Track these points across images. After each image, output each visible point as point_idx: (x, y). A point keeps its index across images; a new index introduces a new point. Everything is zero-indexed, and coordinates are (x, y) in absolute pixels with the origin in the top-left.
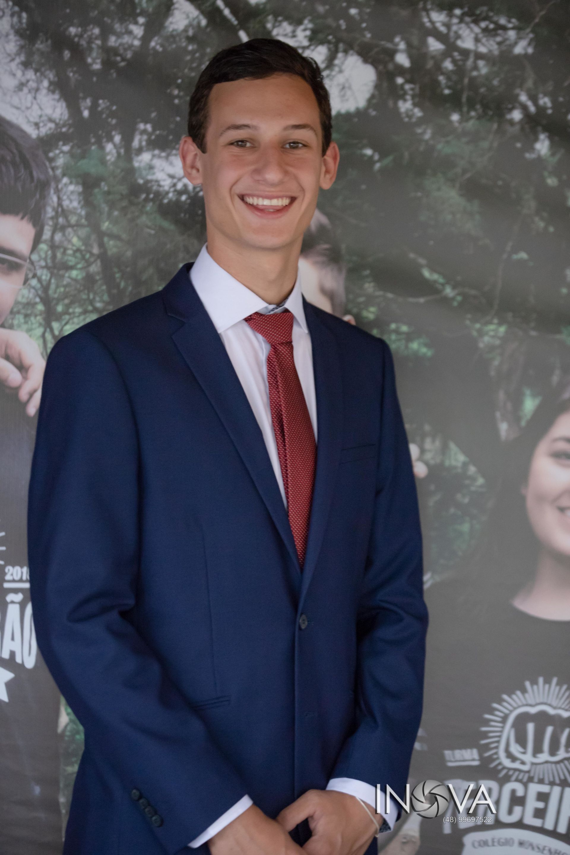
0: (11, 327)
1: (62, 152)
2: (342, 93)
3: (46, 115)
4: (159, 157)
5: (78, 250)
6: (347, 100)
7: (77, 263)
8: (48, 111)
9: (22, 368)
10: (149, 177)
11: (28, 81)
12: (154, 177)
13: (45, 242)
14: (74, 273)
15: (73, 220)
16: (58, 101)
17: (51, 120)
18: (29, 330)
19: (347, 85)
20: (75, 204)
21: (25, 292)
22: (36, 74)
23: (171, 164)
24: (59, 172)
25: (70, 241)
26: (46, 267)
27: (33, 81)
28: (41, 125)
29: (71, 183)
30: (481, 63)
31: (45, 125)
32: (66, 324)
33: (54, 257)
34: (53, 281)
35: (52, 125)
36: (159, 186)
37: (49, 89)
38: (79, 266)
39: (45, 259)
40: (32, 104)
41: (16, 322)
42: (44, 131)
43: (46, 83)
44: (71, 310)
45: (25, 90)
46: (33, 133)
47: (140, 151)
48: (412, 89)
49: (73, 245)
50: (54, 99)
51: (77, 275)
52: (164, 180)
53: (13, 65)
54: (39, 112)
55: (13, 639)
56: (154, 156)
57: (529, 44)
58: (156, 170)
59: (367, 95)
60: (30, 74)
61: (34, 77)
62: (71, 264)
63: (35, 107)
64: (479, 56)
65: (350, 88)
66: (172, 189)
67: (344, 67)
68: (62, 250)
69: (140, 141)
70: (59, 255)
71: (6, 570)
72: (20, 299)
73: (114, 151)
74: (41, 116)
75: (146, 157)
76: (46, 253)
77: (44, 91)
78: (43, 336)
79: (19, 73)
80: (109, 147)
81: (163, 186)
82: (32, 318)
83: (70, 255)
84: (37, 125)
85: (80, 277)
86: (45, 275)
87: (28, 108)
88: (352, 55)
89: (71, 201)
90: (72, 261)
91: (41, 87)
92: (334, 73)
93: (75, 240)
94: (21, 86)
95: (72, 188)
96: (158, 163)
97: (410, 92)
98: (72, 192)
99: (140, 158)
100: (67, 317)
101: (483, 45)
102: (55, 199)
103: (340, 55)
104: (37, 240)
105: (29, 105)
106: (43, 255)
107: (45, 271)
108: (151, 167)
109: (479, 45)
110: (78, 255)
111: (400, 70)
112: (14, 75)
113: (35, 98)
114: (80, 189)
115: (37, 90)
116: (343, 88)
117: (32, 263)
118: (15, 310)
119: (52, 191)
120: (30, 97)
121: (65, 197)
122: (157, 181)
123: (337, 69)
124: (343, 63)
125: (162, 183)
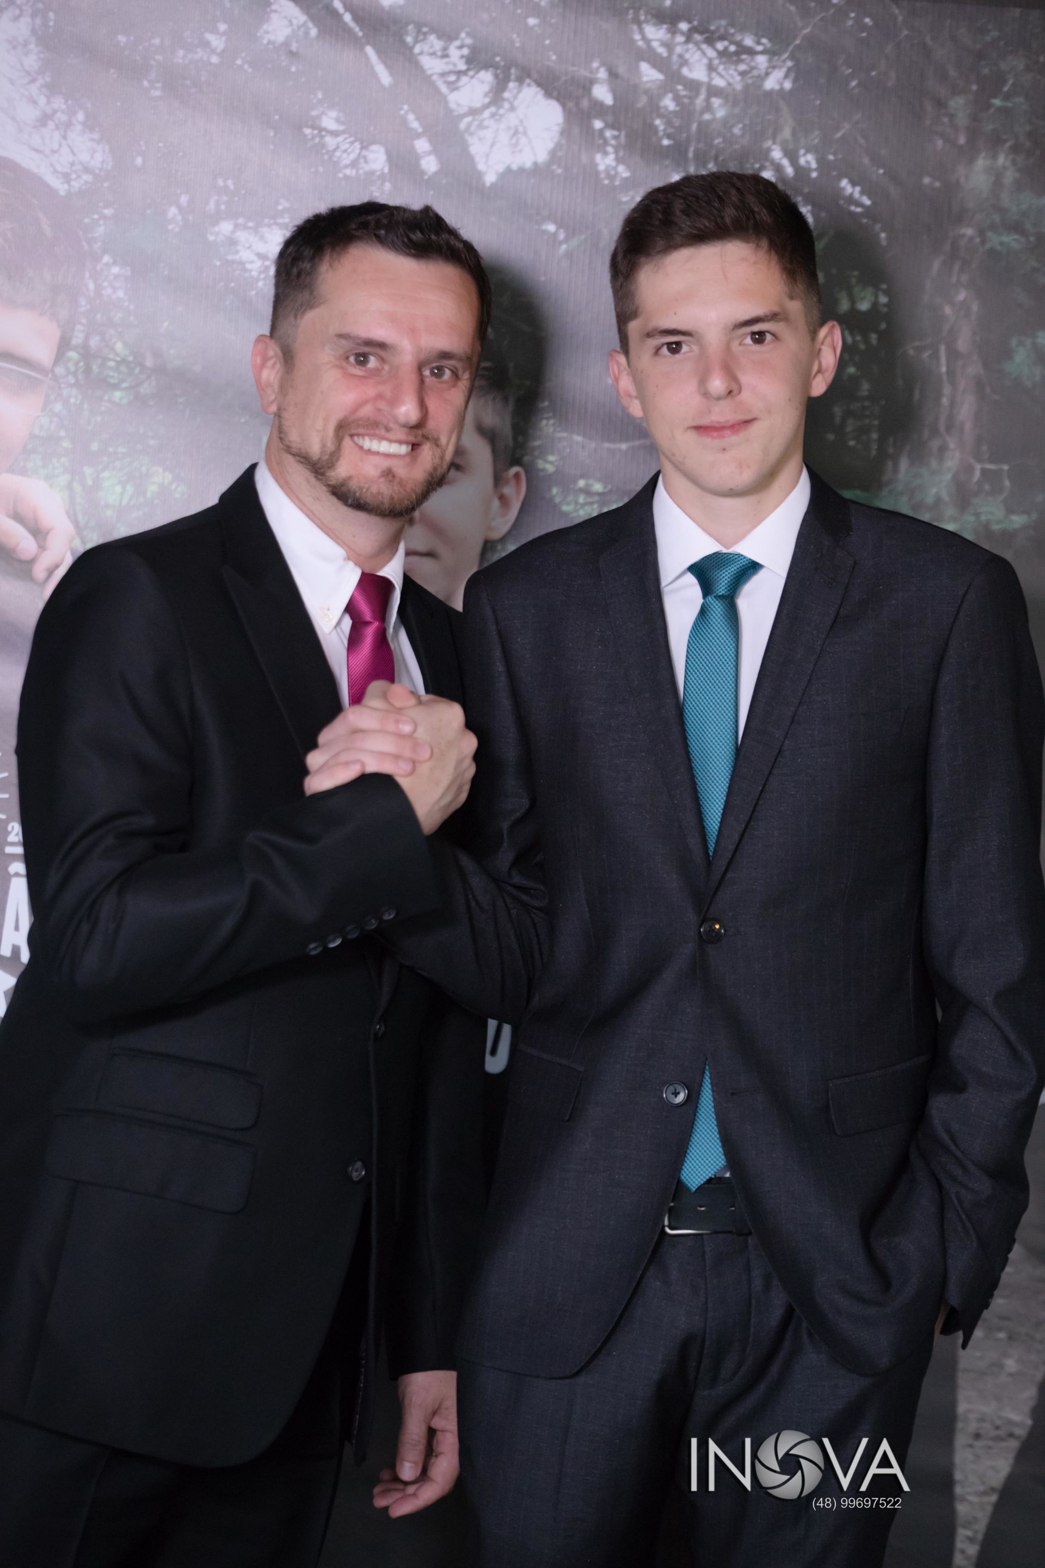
0: (23, 472)
1: (104, 217)
2: (514, 141)
3: (81, 163)
4: (245, 228)
5: (124, 361)
6: (520, 151)
7: (123, 381)
8: (84, 157)
9: (39, 533)
10: (230, 258)
11: (55, 112)
12: (237, 258)
13: (75, 348)
14: (117, 394)
15: (118, 316)
16: (99, 142)
17: (87, 170)
18: (48, 478)
19: (521, 129)
20: (121, 294)
21: (45, 421)
22: (66, 103)
23: (262, 238)
24: (97, 246)
25: (112, 349)
26: (76, 385)
27: (63, 112)
28: (73, 176)
29: (115, 263)
30: (716, 102)
31: (79, 177)
32: (104, 469)
33: (88, 370)
34: (86, 406)
35: (87, 177)
36: (245, 270)
37: (84, 124)
38: (125, 385)
39: (75, 374)
40: (60, 145)
41: (30, 465)
42: (76, 185)
43: (81, 116)
44: (111, 449)
45: (51, 125)
46: (61, 188)
47: (216, 218)
48: (616, 138)
49: (117, 355)
50: (93, 140)
51: (121, 399)
52: (252, 262)
53: (34, 89)
54: (71, 158)
55: (17, 928)
56: (237, 226)
57: (786, 76)
58: (239, 248)
59: (551, 145)
60: (59, 103)
61: (63, 107)
62: (112, 381)
63: (65, 150)
64: (713, 91)
65: (525, 133)
66: (262, 276)
67: (516, 103)
68: (100, 361)
69: (218, 204)
70: (95, 368)
71: (10, 828)
72: (37, 431)
73: (179, 218)
74: (72, 164)
75: (226, 227)
76: (77, 364)
77: (79, 128)
78: (69, 486)
79: (42, 100)
80: (173, 211)
81: (251, 271)
82: (54, 460)
83: (111, 368)
84: (66, 177)
85: (125, 401)
86: (74, 397)
87: (54, 152)
88: (529, 85)
89: (115, 289)
90: (114, 377)
91: (74, 122)
92: (502, 111)
93: (119, 346)
94: (44, 120)
95: (115, 270)
96: (242, 236)
97: (613, 142)
98: (116, 277)
99: (216, 229)
100: (105, 459)
101: (722, 76)
102: (91, 286)
103: (512, 85)
104: (64, 345)
105: (56, 147)
106: (72, 368)
107: (74, 391)
108: (232, 242)
109: (714, 75)
110: (123, 369)
111: (599, 109)
112: (35, 103)
113: (65, 137)
114: (128, 271)
115: (68, 125)
116: (516, 133)
117: (55, 378)
118: (29, 446)
119: (87, 274)
120: (57, 136)
121: (106, 284)
122: (241, 263)
123: (506, 105)
124: (515, 97)
125: (248, 266)
